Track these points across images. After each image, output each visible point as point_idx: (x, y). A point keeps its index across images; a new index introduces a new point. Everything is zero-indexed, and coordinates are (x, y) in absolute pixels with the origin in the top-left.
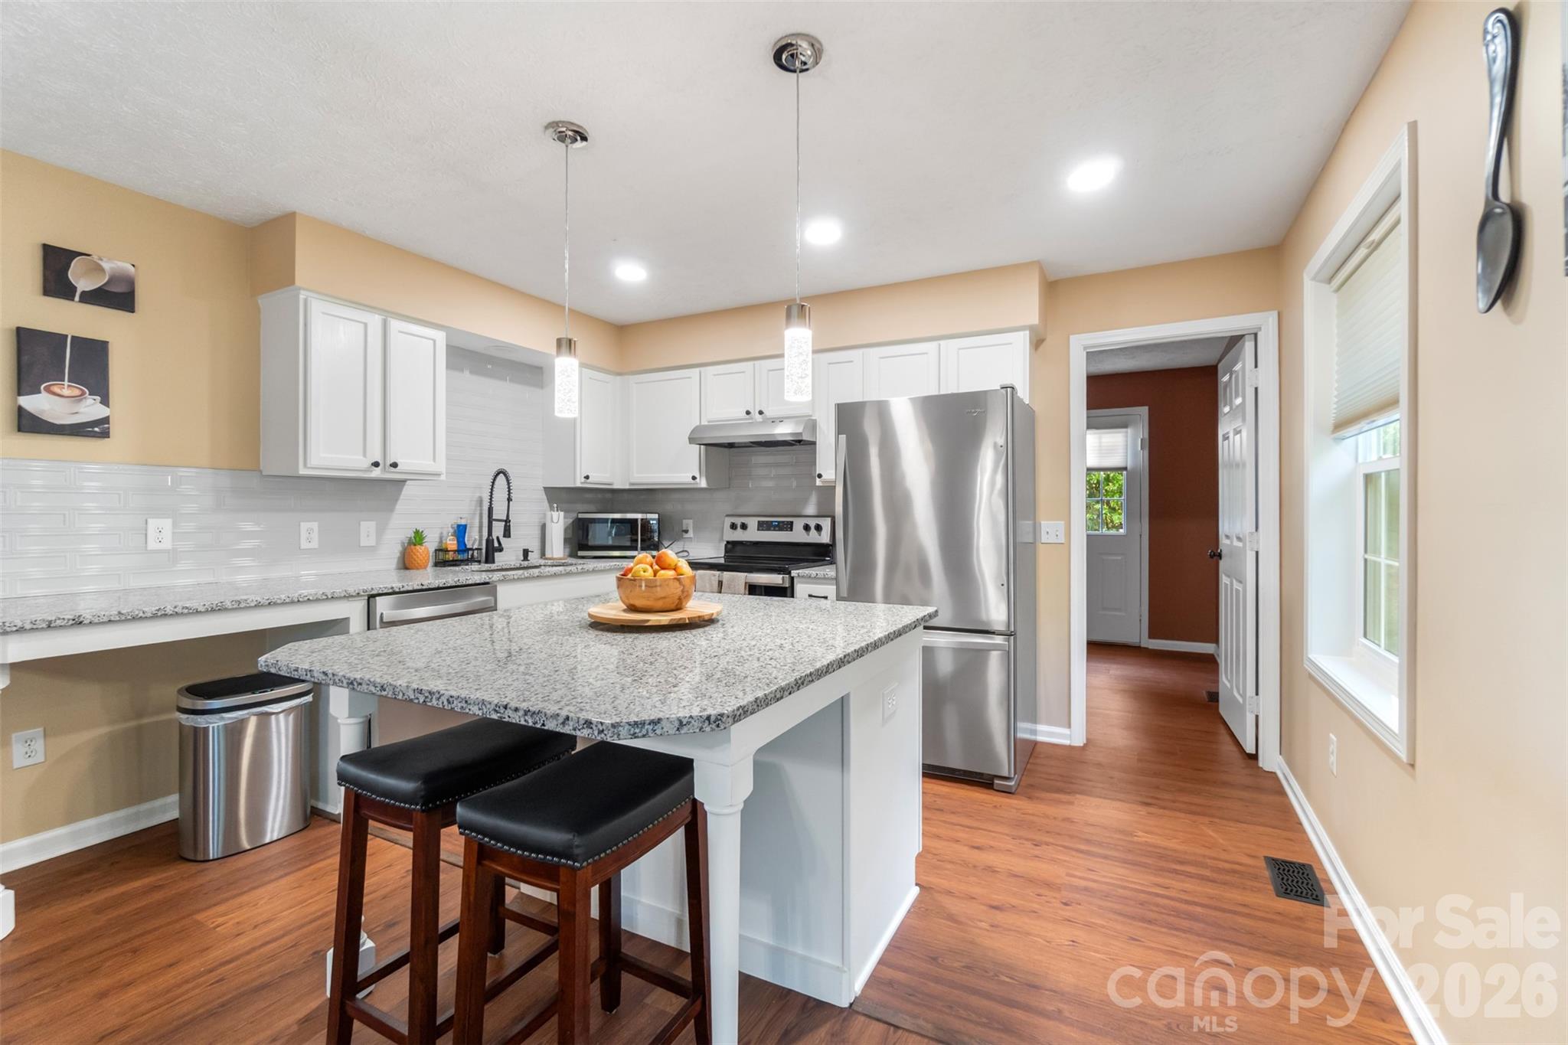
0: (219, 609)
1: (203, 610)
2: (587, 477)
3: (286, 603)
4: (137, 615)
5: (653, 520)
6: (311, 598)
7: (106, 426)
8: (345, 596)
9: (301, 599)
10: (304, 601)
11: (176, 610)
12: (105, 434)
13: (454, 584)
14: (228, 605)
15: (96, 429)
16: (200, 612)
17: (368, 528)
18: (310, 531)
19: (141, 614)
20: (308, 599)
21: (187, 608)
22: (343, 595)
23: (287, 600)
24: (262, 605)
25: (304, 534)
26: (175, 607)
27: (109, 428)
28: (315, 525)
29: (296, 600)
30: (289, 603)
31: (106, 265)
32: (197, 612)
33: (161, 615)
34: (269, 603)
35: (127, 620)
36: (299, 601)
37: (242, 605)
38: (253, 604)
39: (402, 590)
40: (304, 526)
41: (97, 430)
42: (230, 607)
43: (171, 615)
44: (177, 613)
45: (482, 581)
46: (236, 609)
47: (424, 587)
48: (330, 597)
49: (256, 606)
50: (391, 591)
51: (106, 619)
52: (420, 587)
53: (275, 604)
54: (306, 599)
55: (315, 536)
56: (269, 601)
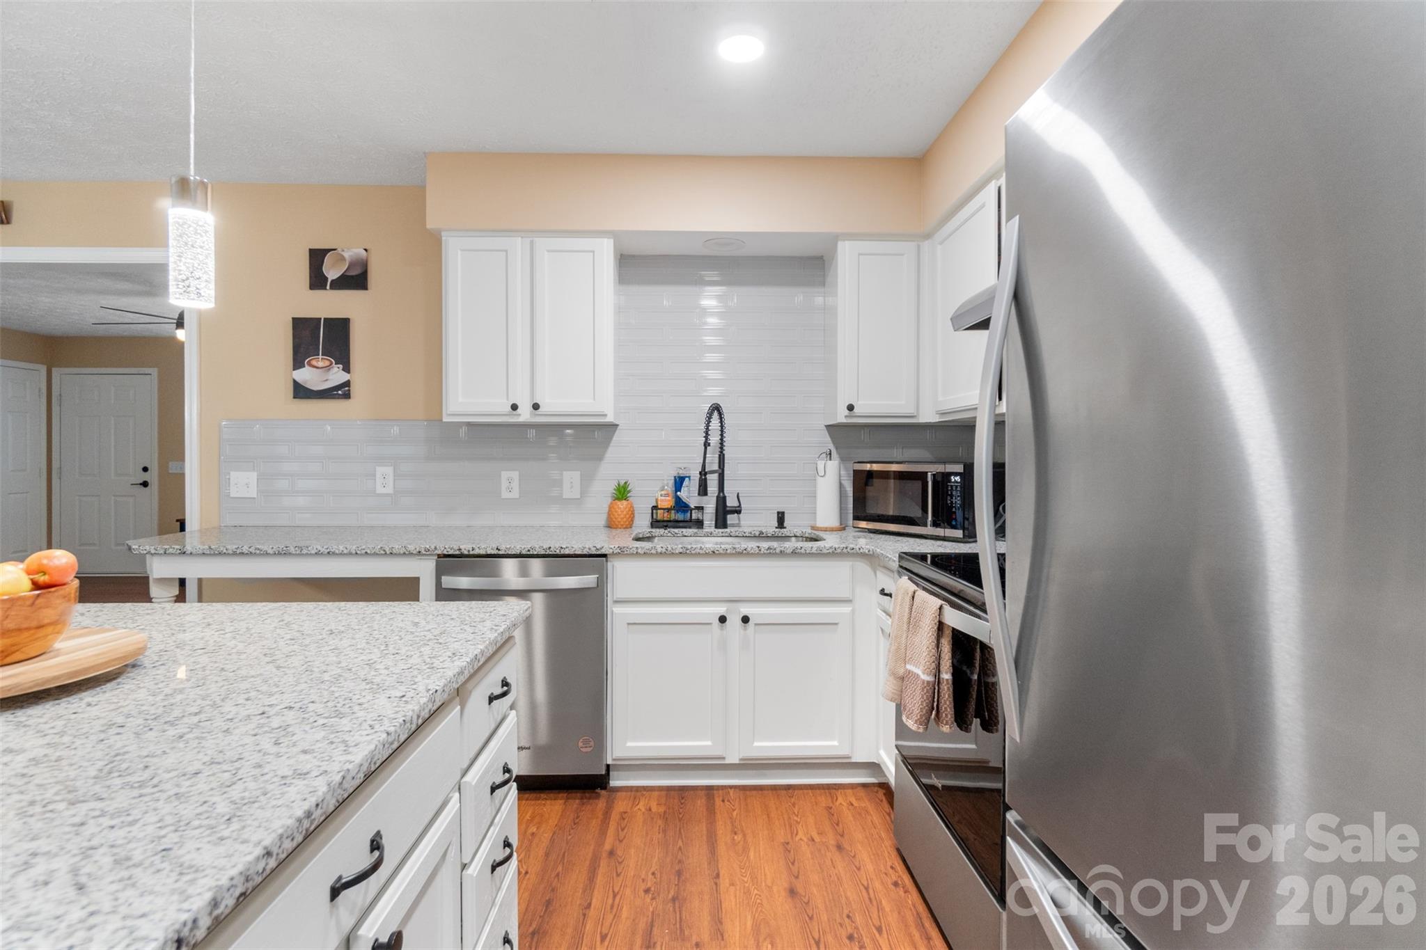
0: (285, 554)
1: (271, 553)
2: (851, 408)
3: (345, 554)
4: (222, 551)
5: (956, 474)
6: (369, 552)
7: (347, 388)
8: (404, 553)
9: (358, 552)
10: (361, 555)
11: (250, 550)
12: (347, 396)
13: (543, 552)
14: (292, 550)
15: (340, 392)
16: (269, 554)
17: (571, 480)
18: (510, 481)
19: (225, 551)
20: (366, 553)
21: (259, 549)
22: (402, 552)
23: (345, 552)
24: (322, 553)
25: (504, 484)
26: (250, 547)
27: (349, 390)
28: (515, 475)
29: (354, 552)
30: (347, 554)
31: (347, 255)
32: (267, 554)
33: (240, 553)
34: (328, 553)
35: (214, 555)
36: (356, 553)
37: (305, 551)
38: (313, 552)
39: (471, 553)
40: (505, 475)
41: (342, 392)
42: (294, 552)
43: (247, 554)
44: (251, 553)
45: (585, 552)
46: (299, 554)
47: (500, 553)
48: (388, 553)
49: (316, 553)
50: (457, 552)
51: (201, 552)
52: (495, 552)
53: (334, 553)
54: (363, 552)
55: (515, 485)
56: (328, 550)
